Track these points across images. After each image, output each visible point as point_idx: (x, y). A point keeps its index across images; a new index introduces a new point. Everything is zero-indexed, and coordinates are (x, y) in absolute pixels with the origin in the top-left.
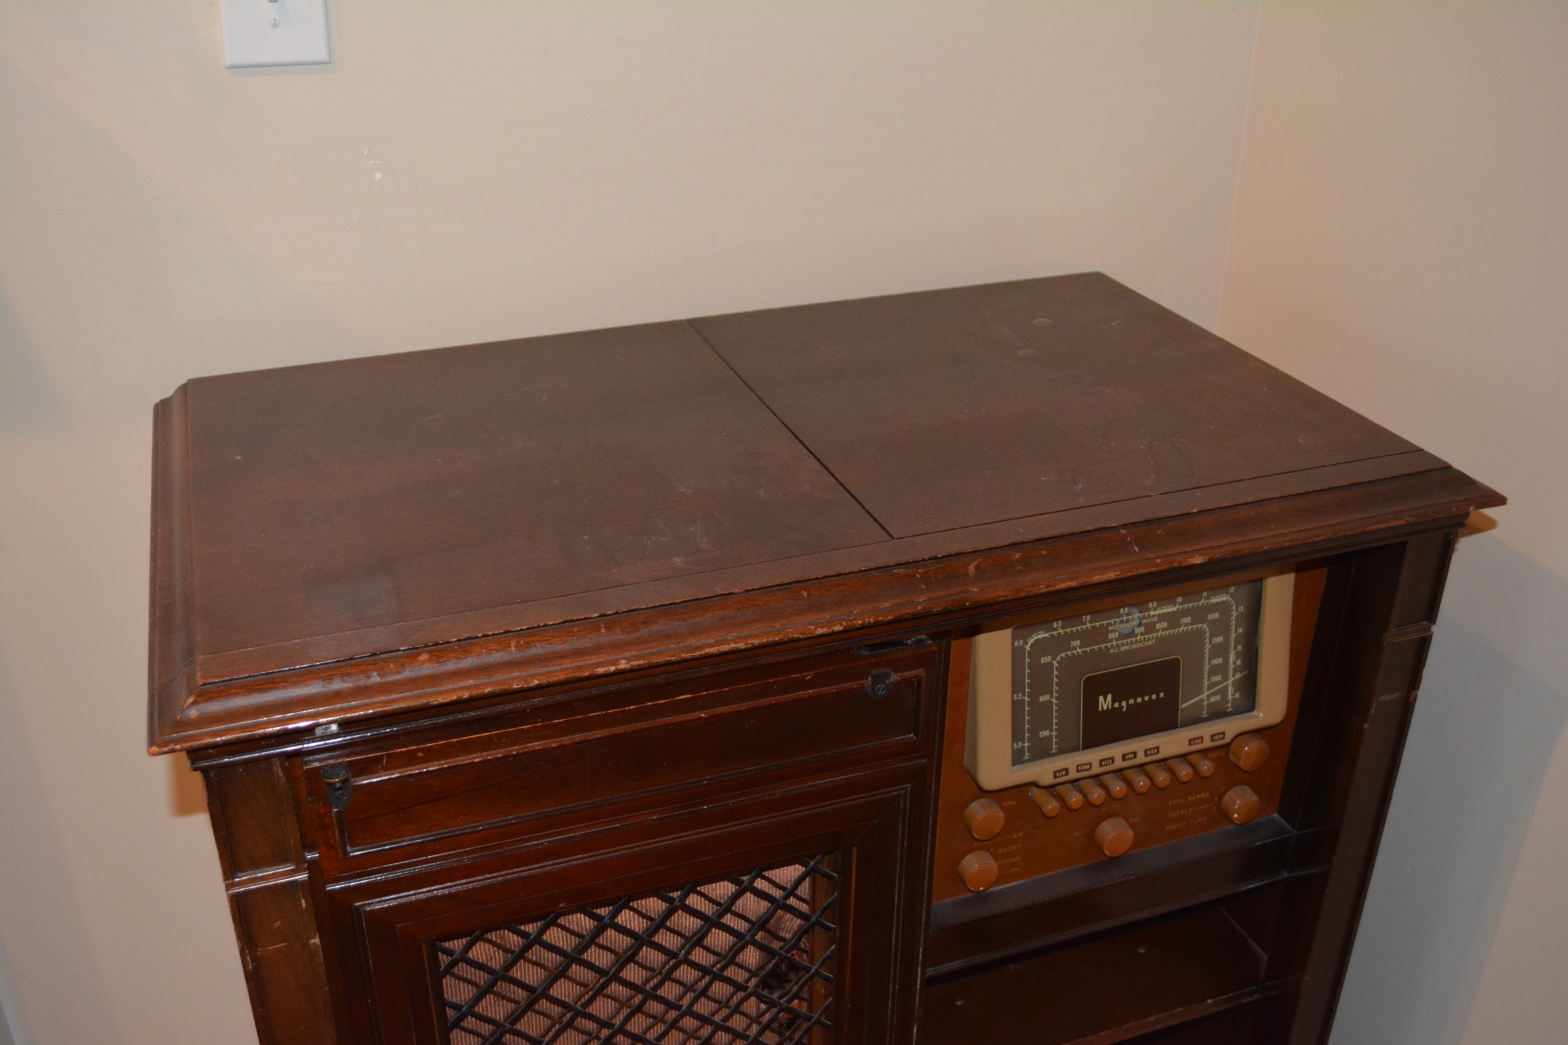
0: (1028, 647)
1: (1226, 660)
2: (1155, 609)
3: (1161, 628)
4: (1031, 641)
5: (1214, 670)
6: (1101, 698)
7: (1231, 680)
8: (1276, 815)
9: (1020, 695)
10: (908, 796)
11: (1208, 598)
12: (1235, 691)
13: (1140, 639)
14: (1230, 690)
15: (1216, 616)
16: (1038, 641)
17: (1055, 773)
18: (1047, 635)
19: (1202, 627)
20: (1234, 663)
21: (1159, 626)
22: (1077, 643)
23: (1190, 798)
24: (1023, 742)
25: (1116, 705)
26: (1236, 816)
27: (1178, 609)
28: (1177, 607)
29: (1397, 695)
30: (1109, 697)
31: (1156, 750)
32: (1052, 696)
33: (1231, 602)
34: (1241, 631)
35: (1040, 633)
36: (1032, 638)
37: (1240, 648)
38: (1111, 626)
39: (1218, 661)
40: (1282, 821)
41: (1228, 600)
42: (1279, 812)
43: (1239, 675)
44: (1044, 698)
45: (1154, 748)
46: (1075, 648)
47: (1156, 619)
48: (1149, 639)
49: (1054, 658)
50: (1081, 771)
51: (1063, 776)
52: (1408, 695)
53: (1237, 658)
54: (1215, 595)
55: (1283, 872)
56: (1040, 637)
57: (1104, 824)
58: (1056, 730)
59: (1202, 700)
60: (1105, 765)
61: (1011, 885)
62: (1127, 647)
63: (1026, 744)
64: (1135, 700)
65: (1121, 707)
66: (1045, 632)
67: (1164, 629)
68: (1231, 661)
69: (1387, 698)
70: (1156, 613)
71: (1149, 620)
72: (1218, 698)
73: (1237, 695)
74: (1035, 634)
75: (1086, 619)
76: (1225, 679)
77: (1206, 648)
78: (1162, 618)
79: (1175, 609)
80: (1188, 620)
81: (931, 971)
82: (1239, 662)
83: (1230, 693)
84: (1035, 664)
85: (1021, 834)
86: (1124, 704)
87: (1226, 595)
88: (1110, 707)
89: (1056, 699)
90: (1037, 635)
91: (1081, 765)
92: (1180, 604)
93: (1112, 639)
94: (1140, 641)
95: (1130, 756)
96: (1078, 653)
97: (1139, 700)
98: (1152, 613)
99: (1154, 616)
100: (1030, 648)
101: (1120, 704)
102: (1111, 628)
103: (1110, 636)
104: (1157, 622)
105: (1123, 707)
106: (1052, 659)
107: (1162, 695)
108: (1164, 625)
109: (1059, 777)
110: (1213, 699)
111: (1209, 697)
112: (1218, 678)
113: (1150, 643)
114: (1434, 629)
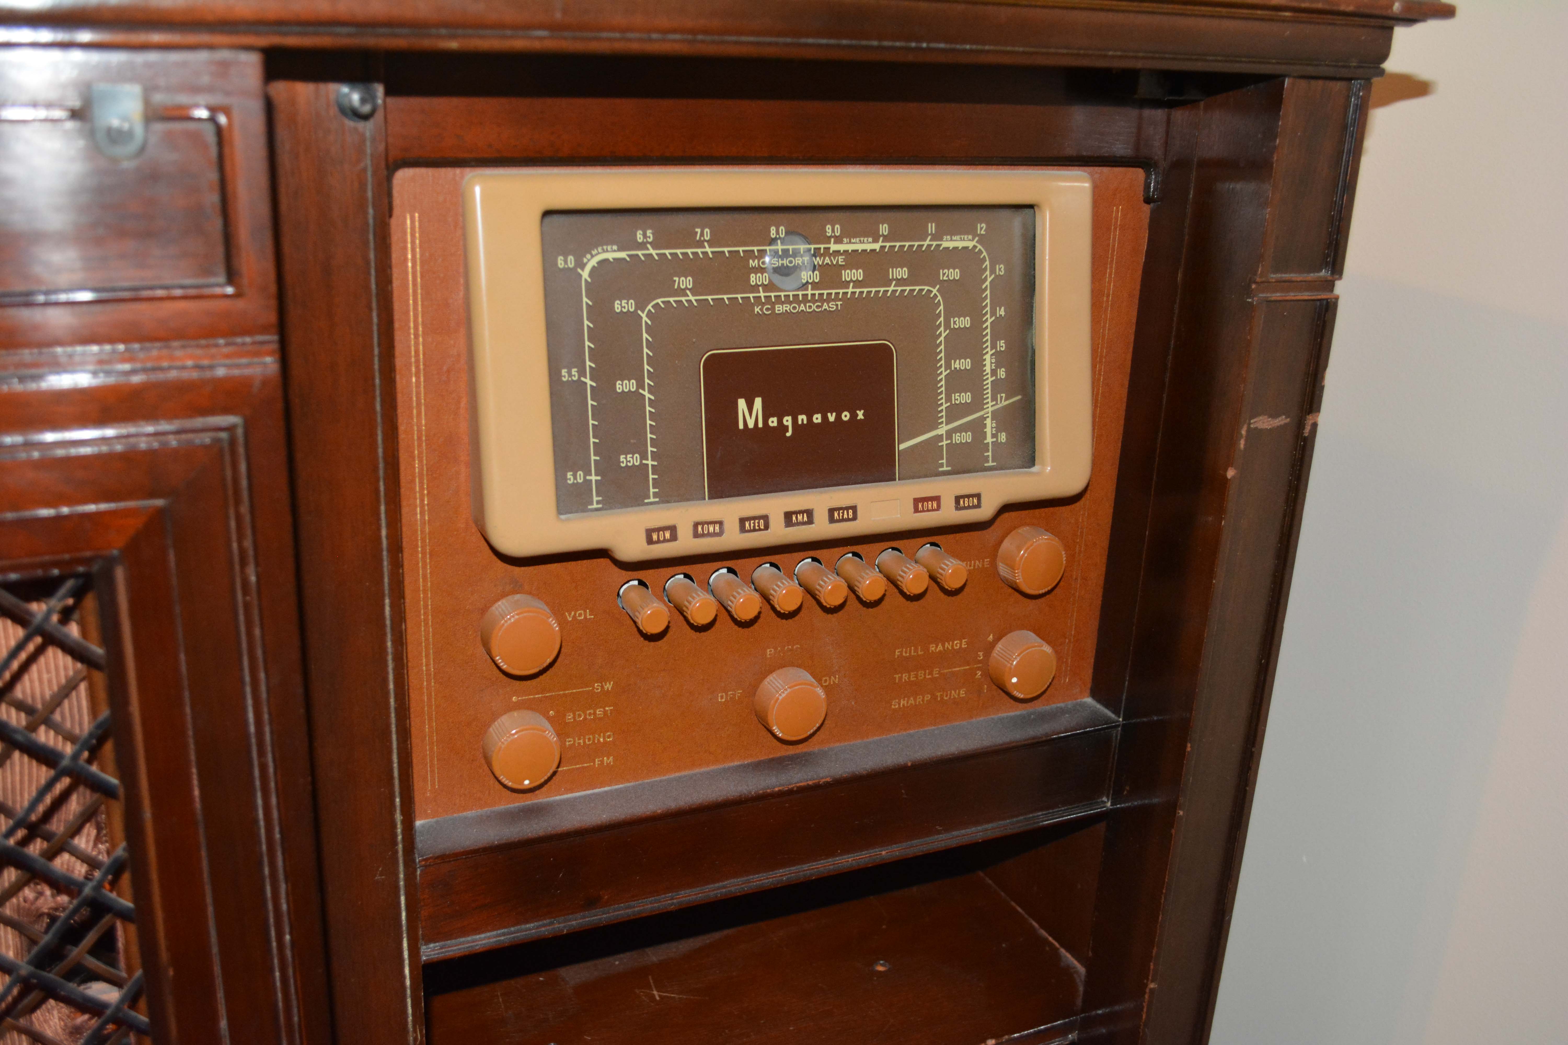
0: (585, 274)
1: (978, 364)
2: (838, 240)
3: (851, 281)
4: (593, 262)
5: (957, 381)
6: (742, 403)
7: (990, 407)
8: (1089, 700)
9: (574, 371)
10: (241, 450)
11: (937, 237)
12: (999, 429)
13: (813, 295)
14: (990, 426)
15: (954, 274)
16: (606, 261)
17: (649, 532)
18: (623, 255)
19: (930, 291)
20: (994, 372)
21: (848, 275)
22: (686, 282)
23: (932, 648)
24: (588, 472)
25: (773, 422)
26: (1014, 680)
27: (883, 247)
28: (880, 244)
29: (1282, 421)
30: (758, 402)
31: (851, 511)
32: (640, 385)
33: (980, 252)
34: (1002, 312)
35: (609, 248)
36: (592, 256)
37: (1002, 345)
38: (754, 258)
39: (963, 364)
40: (1099, 706)
41: (975, 247)
42: (1094, 694)
43: (1003, 402)
44: (625, 386)
45: (847, 508)
46: (682, 292)
47: (841, 260)
48: (829, 299)
49: (641, 306)
50: (703, 535)
51: (665, 541)
52: (1300, 425)
53: (998, 365)
54: (952, 233)
55: (1105, 799)
56: (610, 256)
57: (770, 678)
58: (654, 456)
59: (939, 438)
60: (750, 531)
61: (597, 791)
62: (787, 308)
63: (594, 478)
64: (810, 419)
65: (783, 428)
66: (620, 249)
67: (857, 284)
68: (988, 369)
69: (1263, 423)
70: (841, 247)
71: (827, 260)
72: (967, 437)
73: (1003, 437)
74: (600, 249)
75: (702, 234)
76: (977, 404)
77: (940, 334)
78: (854, 259)
79: (877, 246)
80: (902, 273)
81: (430, 951)
82: (1002, 373)
83: (988, 430)
84: (601, 310)
85: (608, 686)
86: (788, 421)
87: (970, 237)
88: (760, 425)
89: (650, 392)
90: (604, 251)
91: (703, 524)
92: (886, 239)
93: (757, 286)
94: (813, 301)
95: (800, 517)
96: (689, 301)
97: (817, 418)
98: (834, 247)
99: (837, 252)
100: (590, 275)
101: (780, 421)
102: (753, 263)
103: (753, 279)
104: (844, 267)
105: (786, 428)
106: (637, 307)
107: (860, 415)
108: (858, 274)
109: (658, 542)
110: (957, 438)
111: (949, 434)
112: (965, 398)
113: (832, 307)
114: (1341, 288)
